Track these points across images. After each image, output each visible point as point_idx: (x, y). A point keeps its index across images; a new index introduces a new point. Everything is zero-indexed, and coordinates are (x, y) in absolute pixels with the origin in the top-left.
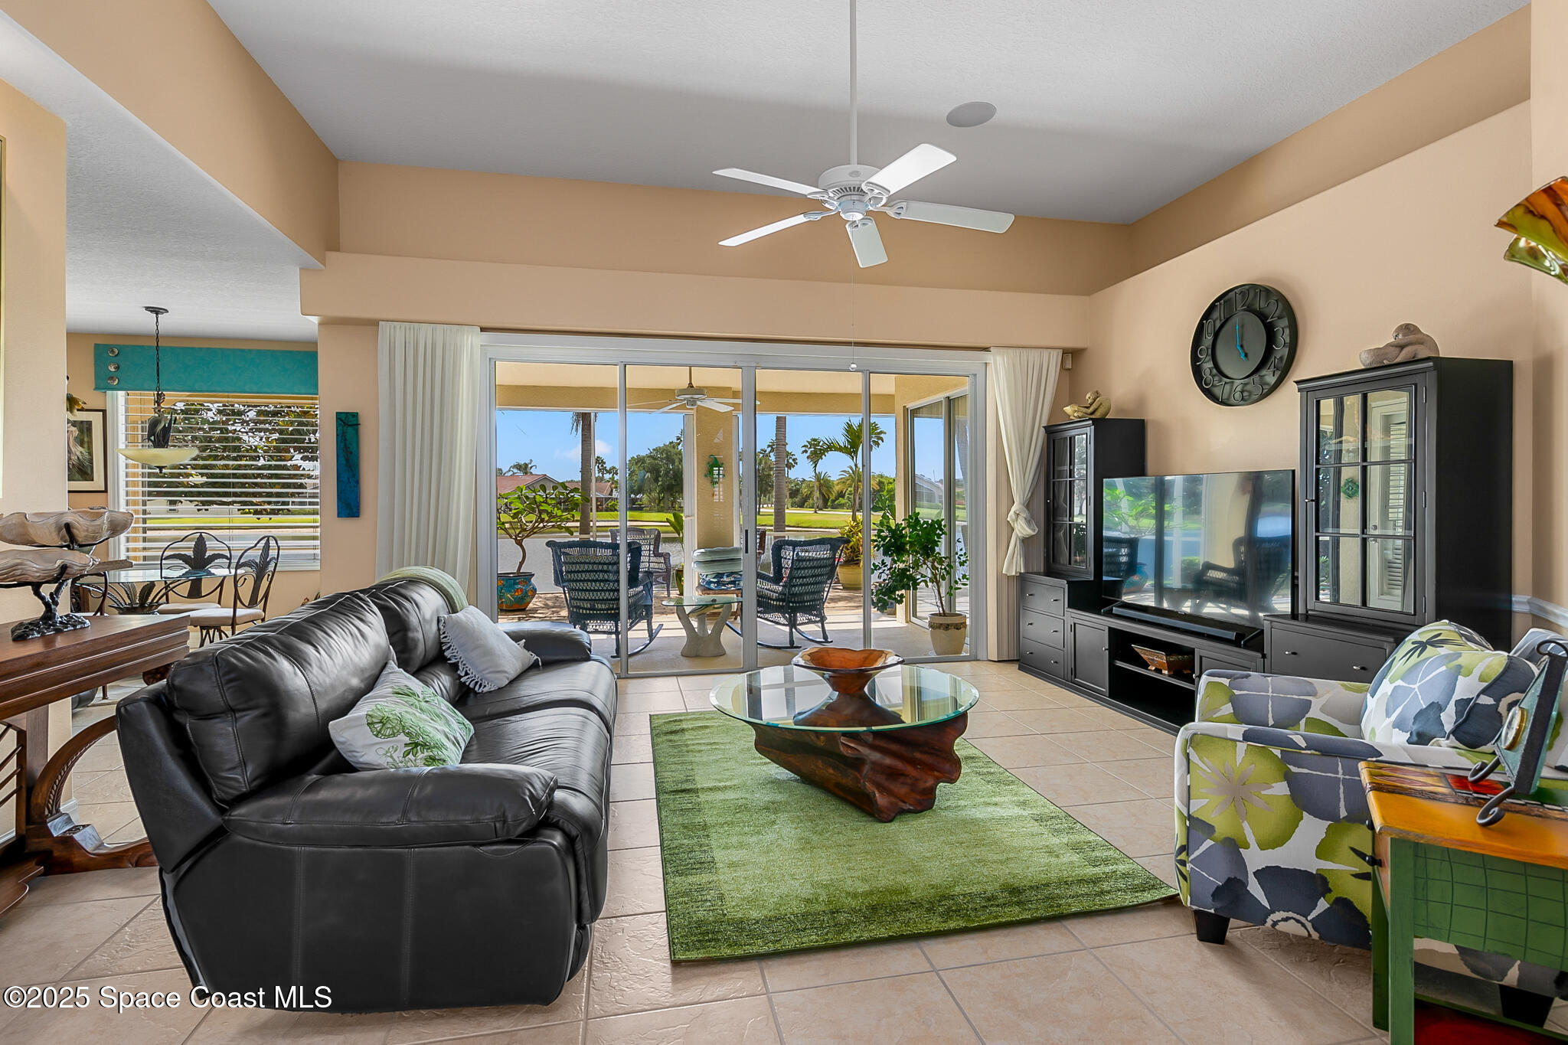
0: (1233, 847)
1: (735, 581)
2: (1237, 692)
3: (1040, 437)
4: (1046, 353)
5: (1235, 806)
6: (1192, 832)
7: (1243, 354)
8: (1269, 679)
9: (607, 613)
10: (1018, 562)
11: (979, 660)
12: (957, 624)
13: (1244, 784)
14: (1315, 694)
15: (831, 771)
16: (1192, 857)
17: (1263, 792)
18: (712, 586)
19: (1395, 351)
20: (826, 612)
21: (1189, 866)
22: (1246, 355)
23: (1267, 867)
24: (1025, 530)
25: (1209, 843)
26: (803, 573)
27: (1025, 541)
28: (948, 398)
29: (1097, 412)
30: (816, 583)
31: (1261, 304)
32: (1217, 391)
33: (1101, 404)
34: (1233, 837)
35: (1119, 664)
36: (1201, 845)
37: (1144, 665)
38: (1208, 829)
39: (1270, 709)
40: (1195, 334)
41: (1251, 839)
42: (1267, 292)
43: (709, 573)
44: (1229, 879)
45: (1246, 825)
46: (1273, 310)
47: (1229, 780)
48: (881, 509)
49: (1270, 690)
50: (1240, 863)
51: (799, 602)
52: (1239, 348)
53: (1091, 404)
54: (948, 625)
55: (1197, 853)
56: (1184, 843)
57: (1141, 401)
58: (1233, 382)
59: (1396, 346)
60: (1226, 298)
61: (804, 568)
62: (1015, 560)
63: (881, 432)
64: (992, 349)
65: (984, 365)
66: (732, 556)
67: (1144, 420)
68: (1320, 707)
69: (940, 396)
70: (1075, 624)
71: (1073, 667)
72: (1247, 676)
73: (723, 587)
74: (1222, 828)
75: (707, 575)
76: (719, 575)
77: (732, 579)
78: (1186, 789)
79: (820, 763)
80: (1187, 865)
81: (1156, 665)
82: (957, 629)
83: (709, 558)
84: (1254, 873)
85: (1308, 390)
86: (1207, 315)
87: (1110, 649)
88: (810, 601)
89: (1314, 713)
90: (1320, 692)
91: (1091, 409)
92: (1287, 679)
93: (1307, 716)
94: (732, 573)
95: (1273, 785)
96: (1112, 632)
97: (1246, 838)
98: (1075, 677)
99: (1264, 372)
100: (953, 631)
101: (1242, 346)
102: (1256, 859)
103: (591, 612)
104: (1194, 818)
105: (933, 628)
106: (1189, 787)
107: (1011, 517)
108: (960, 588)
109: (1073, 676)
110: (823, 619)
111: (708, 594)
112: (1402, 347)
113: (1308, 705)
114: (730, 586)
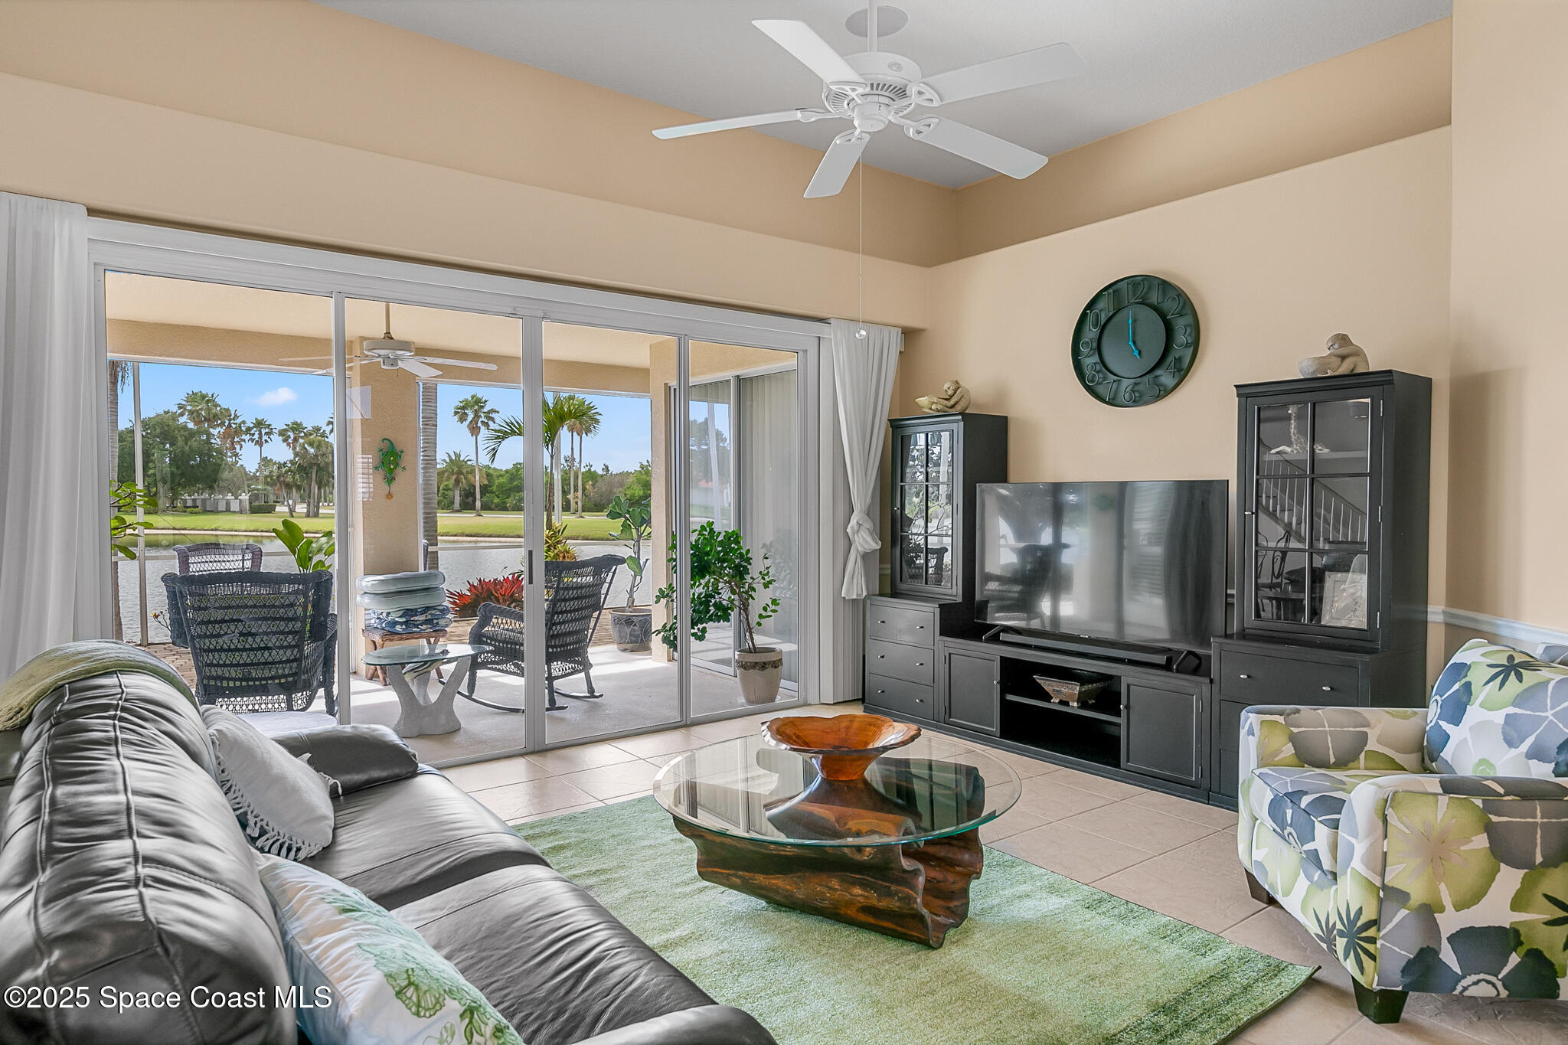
0: (1428, 912)
1: (432, 620)
2: (1295, 730)
3: (880, 433)
4: (886, 330)
5: (1433, 867)
6: (1386, 905)
7: (1137, 352)
8: (1319, 711)
9: (280, 683)
10: (860, 581)
11: (810, 705)
12: (774, 662)
13: (1444, 842)
14: (1368, 725)
15: (857, 891)
16: (1381, 934)
17: (1462, 848)
18: (398, 628)
19: (1336, 361)
20: (592, 659)
21: (1379, 943)
22: (1140, 352)
23: (1461, 929)
24: (867, 542)
25: (1403, 912)
26: (569, 606)
27: (866, 557)
28: (738, 376)
29: (957, 406)
30: (578, 620)
31: (1154, 297)
32: (1100, 389)
33: (963, 396)
34: (1427, 903)
35: (1010, 697)
36: (1394, 917)
37: (1047, 697)
38: (1401, 897)
39: (1330, 745)
40: (1077, 325)
41: (1447, 901)
42: (1165, 285)
43: (392, 611)
44: (1422, 950)
45: (1443, 887)
46: (1170, 306)
47: (1428, 840)
48: (619, 516)
49: (1327, 726)
50: (1433, 929)
51: (560, 646)
52: (1131, 343)
53: (951, 396)
54: (765, 663)
55: (1389, 927)
56: (1374, 917)
57: (1001, 395)
58: (1119, 381)
59: (1339, 356)
60: (1114, 287)
61: (570, 599)
62: (855, 580)
63: (493, 411)
64: (832, 321)
65: (817, 340)
66: (426, 584)
67: (1007, 417)
68: (1376, 739)
69: (729, 374)
70: (950, 654)
71: (947, 705)
72: (1298, 711)
73: (416, 629)
74: (1418, 894)
75: (388, 614)
76: (408, 613)
77: (430, 617)
78: (1380, 856)
79: (835, 883)
80: (1378, 941)
81: (1064, 695)
82: (775, 667)
83: (393, 588)
84: (1448, 939)
85: (1248, 396)
86: (1091, 305)
87: (1001, 682)
88: (573, 644)
89: (1372, 745)
90: (1373, 722)
91: (952, 402)
92: (1336, 710)
93: (1366, 749)
94: (428, 608)
95: (1473, 838)
96: (1004, 660)
97: (1441, 901)
98: (950, 717)
99: (1158, 372)
100: (770, 670)
101: (1134, 343)
102: (1450, 922)
103: (244, 684)
104: (1388, 886)
105: (745, 668)
106: (1386, 853)
107: (852, 528)
108: (771, 616)
109: (947, 716)
110: (586, 666)
111: (392, 640)
112: (1343, 358)
113: (1364, 738)
114: (424, 627)
